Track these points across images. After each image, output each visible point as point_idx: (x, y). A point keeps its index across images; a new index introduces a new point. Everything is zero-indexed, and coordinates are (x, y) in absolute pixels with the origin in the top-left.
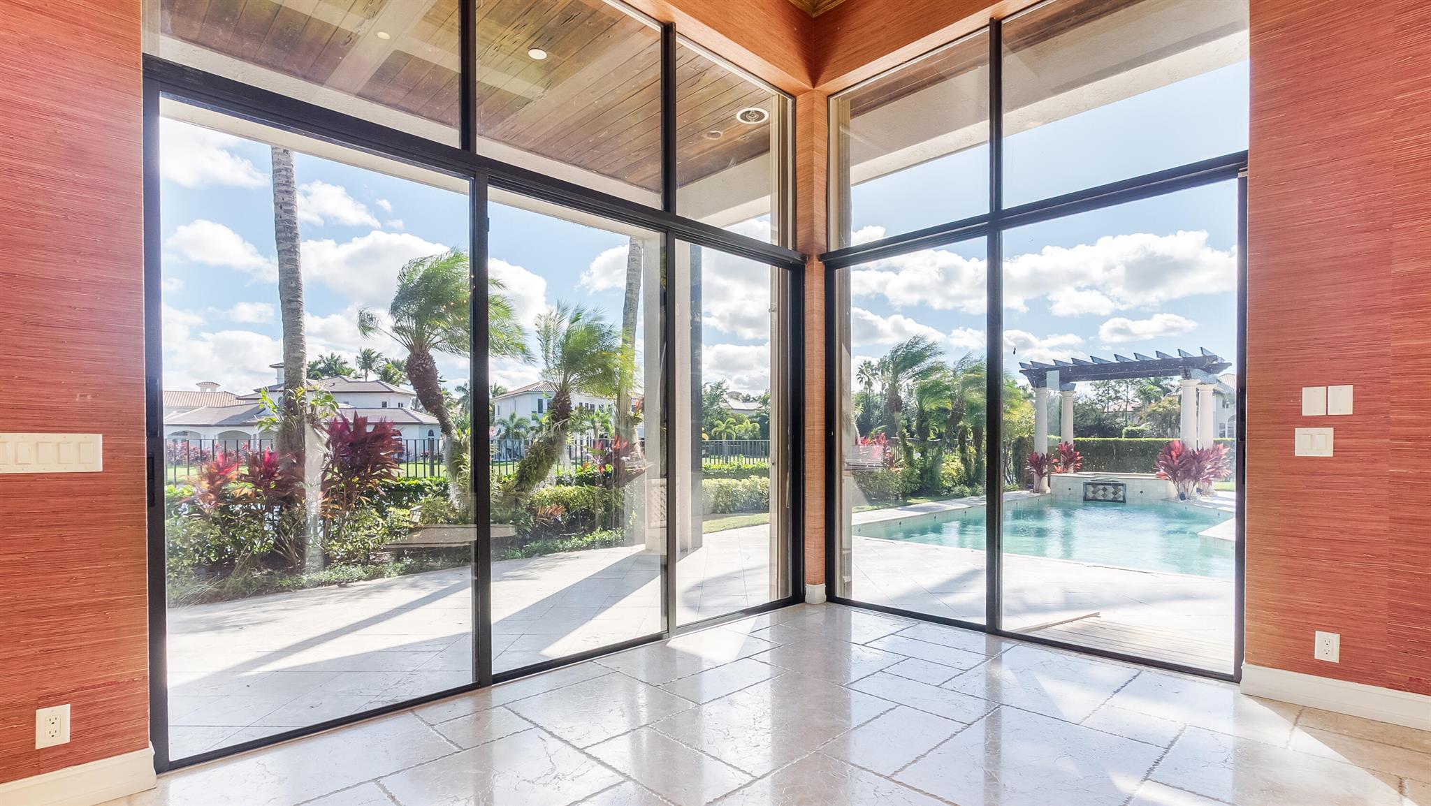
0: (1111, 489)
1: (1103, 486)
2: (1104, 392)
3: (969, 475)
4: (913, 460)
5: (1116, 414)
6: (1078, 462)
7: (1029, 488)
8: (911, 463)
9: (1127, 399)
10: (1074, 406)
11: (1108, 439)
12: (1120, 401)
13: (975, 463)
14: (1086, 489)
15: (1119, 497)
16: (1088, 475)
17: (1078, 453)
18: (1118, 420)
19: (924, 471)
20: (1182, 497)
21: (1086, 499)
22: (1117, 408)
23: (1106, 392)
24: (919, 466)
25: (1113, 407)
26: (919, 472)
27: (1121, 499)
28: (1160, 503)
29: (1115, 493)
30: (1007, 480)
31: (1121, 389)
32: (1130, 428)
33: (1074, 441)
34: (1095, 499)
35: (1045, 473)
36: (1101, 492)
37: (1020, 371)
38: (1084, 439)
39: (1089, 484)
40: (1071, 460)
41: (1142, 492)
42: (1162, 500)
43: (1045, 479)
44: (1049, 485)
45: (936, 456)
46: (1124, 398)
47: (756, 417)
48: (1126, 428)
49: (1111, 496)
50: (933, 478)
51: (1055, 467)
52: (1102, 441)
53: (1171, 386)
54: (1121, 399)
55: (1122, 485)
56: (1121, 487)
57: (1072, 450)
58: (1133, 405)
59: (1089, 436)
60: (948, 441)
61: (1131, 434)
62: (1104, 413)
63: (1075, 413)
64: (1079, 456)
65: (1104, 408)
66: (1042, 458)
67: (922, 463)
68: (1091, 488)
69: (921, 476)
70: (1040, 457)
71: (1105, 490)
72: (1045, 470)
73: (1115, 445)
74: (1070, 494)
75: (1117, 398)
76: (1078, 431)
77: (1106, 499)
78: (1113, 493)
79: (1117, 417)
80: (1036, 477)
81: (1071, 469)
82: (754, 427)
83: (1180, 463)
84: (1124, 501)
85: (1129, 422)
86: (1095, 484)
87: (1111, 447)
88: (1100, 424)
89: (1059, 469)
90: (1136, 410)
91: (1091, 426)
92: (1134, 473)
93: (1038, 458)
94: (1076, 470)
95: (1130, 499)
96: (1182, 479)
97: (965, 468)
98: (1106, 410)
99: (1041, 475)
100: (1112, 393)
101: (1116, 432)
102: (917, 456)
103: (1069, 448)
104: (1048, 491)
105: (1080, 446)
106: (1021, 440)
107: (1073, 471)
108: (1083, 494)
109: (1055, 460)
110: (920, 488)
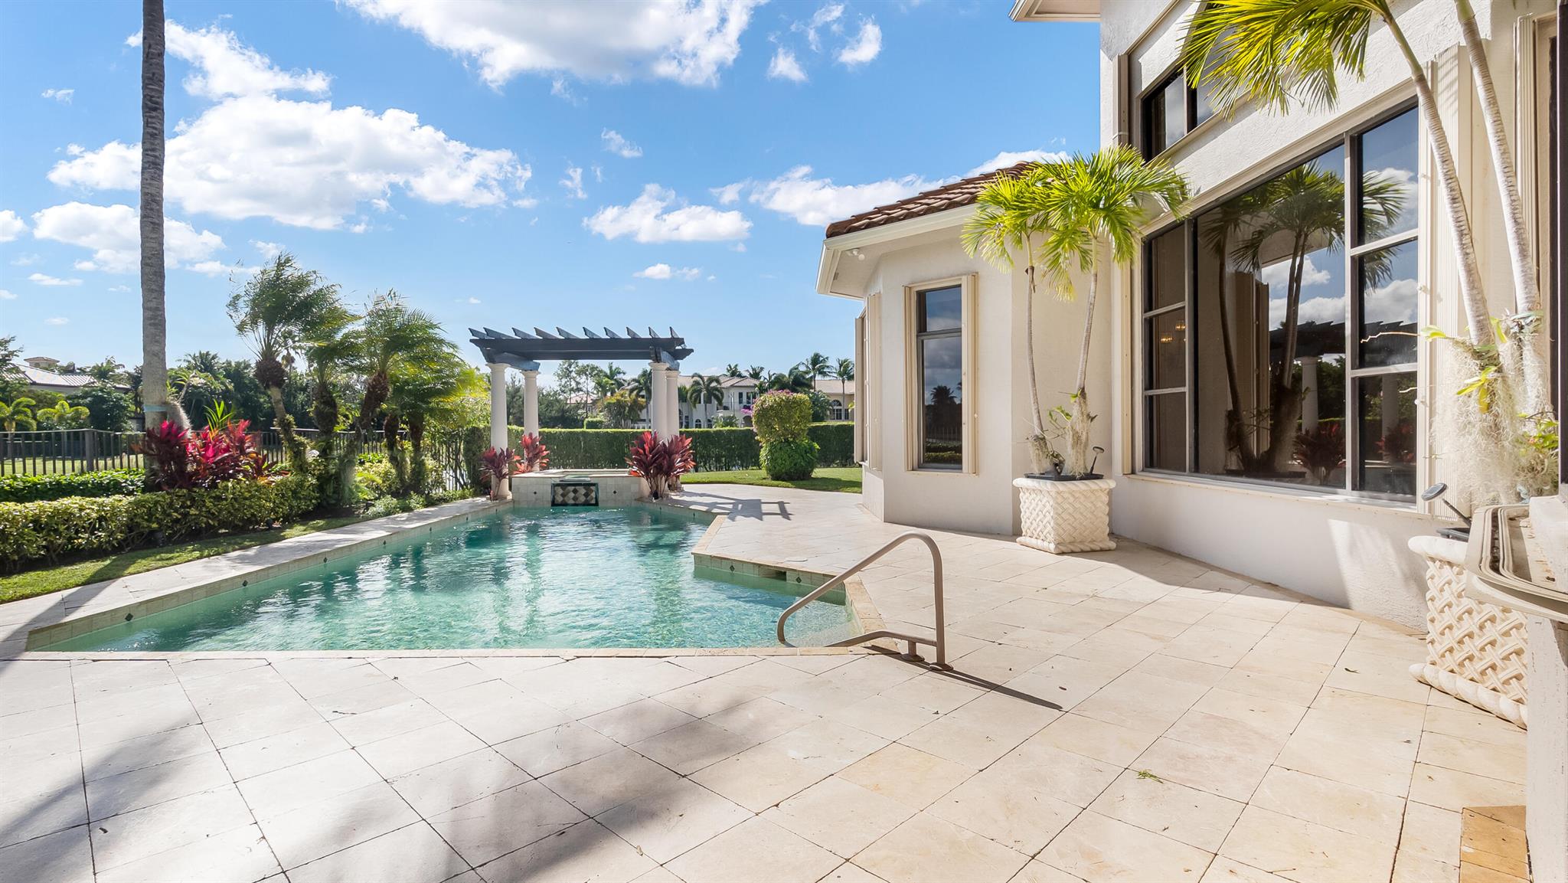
0: (582, 491)
1: (573, 488)
2: (566, 382)
3: (402, 480)
4: (307, 463)
5: (578, 406)
6: (543, 458)
7: (484, 494)
8: (301, 467)
9: (588, 391)
10: (539, 396)
11: (575, 430)
12: (581, 393)
13: (411, 464)
14: (555, 491)
15: (592, 499)
16: (555, 473)
17: (544, 447)
18: (580, 412)
19: (324, 479)
20: (656, 495)
21: (554, 504)
22: (579, 400)
23: (568, 383)
24: (316, 472)
25: (574, 398)
26: (314, 481)
27: (593, 502)
28: (634, 504)
29: (586, 495)
30: (460, 483)
31: (582, 381)
32: (590, 419)
33: (540, 432)
34: (564, 504)
35: (505, 475)
36: (572, 495)
37: (471, 341)
38: (550, 430)
39: (558, 485)
40: (536, 456)
41: (615, 492)
42: (635, 500)
43: (506, 482)
44: (510, 489)
45: (345, 456)
46: (584, 389)
47: (84, 397)
48: (587, 420)
49: (582, 499)
50: (338, 490)
51: (518, 465)
52: (570, 432)
53: (624, 380)
54: (582, 391)
55: (594, 485)
56: (593, 488)
57: (538, 443)
58: (592, 398)
59: (553, 427)
60: (363, 432)
61: (592, 425)
62: (567, 404)
63: (540, 403)
64: (546, 450)
65: (567, 399)
66: (501, 454)
67: (322, 468)
68: (560, 491)
69: (320, 488)
70: (498, 453)
71: (575, 491)
72: (506, 470)
73: (583, 436)
74: (536, 500)
75: (579, 390)
76: (543, 423)
77: (577, 502)
78: (584, 495)
79: (579, 409)
80: (494, 480)
81: (537, 467)
82: (78, 414)
83: (653, 457)
84: (596, 504)
85: (589, 414)
86: (564, 485)
87: (578, 439)
88: (563, 416)
89: (522, 467)
90: (595, 402)
91: (556, 417)
92: (605, 470)
93: (495, 454)
94: (543, 468)
95: (603, 501)
96: (655, 475)
97: (397, 470)
98: (568, 402)
99: (501, 476)
100: (574, 384)
101: (578, 423)
102: (312, 454)
103: (533, 441)
104: (510, 497)
105: (546, 439)
106: (475, 430)
107: (538, 469)
108: (549, 498)
109: (517, 458)
110: (318, 507)
